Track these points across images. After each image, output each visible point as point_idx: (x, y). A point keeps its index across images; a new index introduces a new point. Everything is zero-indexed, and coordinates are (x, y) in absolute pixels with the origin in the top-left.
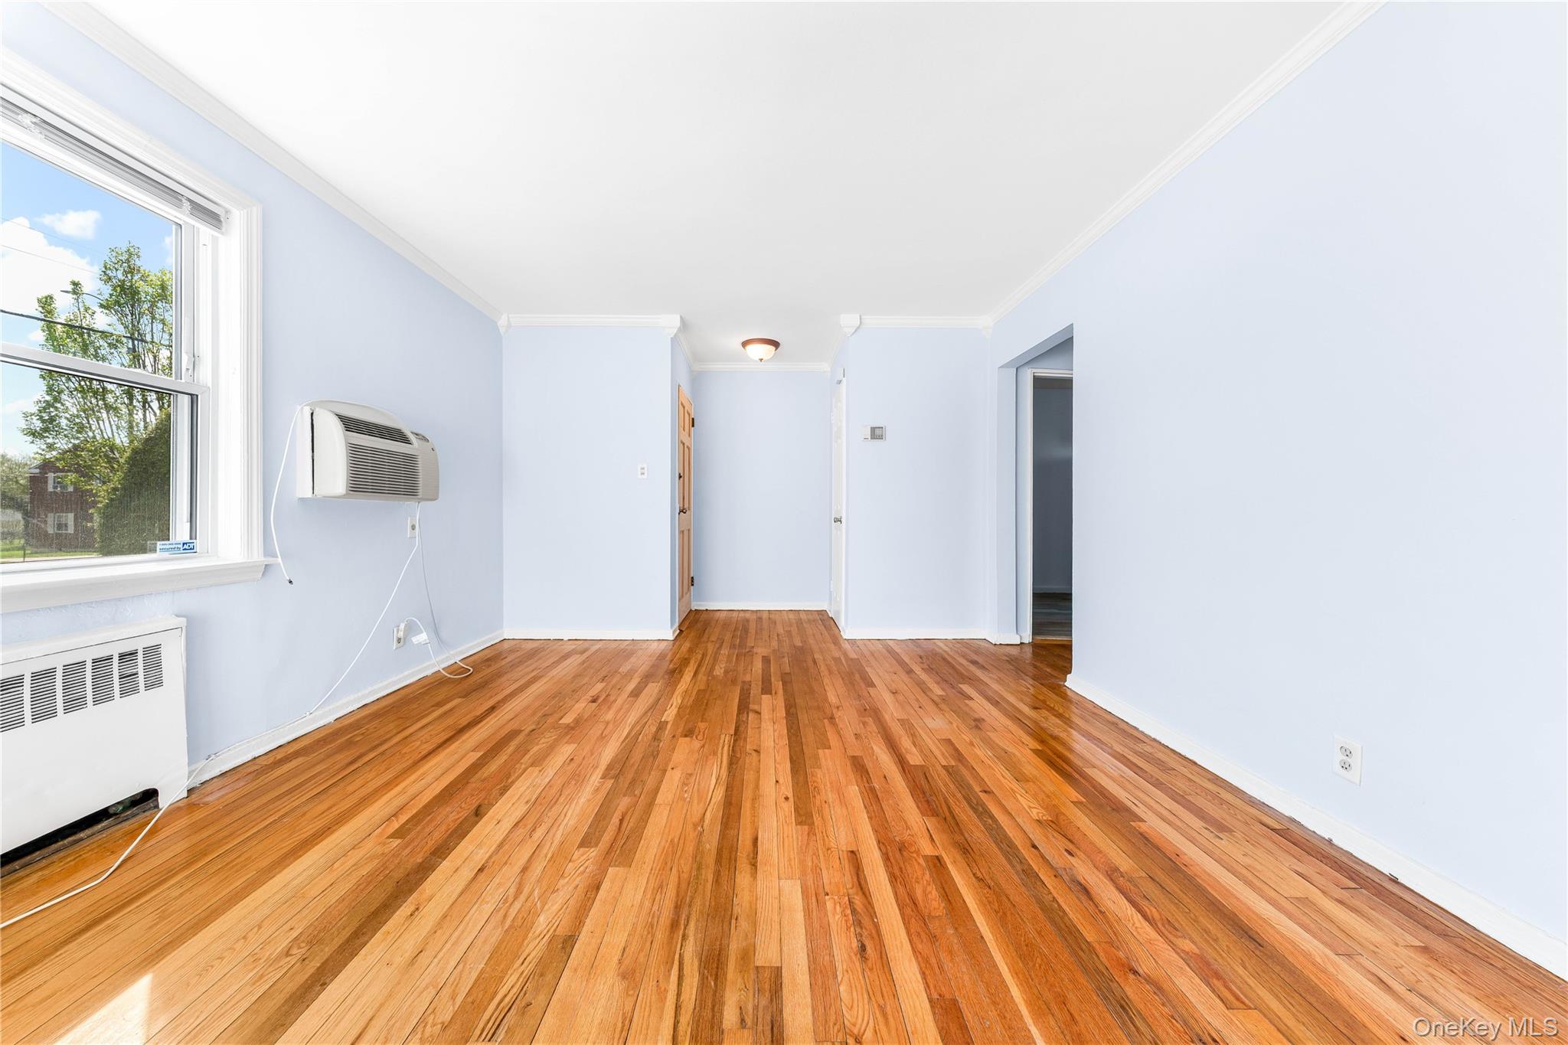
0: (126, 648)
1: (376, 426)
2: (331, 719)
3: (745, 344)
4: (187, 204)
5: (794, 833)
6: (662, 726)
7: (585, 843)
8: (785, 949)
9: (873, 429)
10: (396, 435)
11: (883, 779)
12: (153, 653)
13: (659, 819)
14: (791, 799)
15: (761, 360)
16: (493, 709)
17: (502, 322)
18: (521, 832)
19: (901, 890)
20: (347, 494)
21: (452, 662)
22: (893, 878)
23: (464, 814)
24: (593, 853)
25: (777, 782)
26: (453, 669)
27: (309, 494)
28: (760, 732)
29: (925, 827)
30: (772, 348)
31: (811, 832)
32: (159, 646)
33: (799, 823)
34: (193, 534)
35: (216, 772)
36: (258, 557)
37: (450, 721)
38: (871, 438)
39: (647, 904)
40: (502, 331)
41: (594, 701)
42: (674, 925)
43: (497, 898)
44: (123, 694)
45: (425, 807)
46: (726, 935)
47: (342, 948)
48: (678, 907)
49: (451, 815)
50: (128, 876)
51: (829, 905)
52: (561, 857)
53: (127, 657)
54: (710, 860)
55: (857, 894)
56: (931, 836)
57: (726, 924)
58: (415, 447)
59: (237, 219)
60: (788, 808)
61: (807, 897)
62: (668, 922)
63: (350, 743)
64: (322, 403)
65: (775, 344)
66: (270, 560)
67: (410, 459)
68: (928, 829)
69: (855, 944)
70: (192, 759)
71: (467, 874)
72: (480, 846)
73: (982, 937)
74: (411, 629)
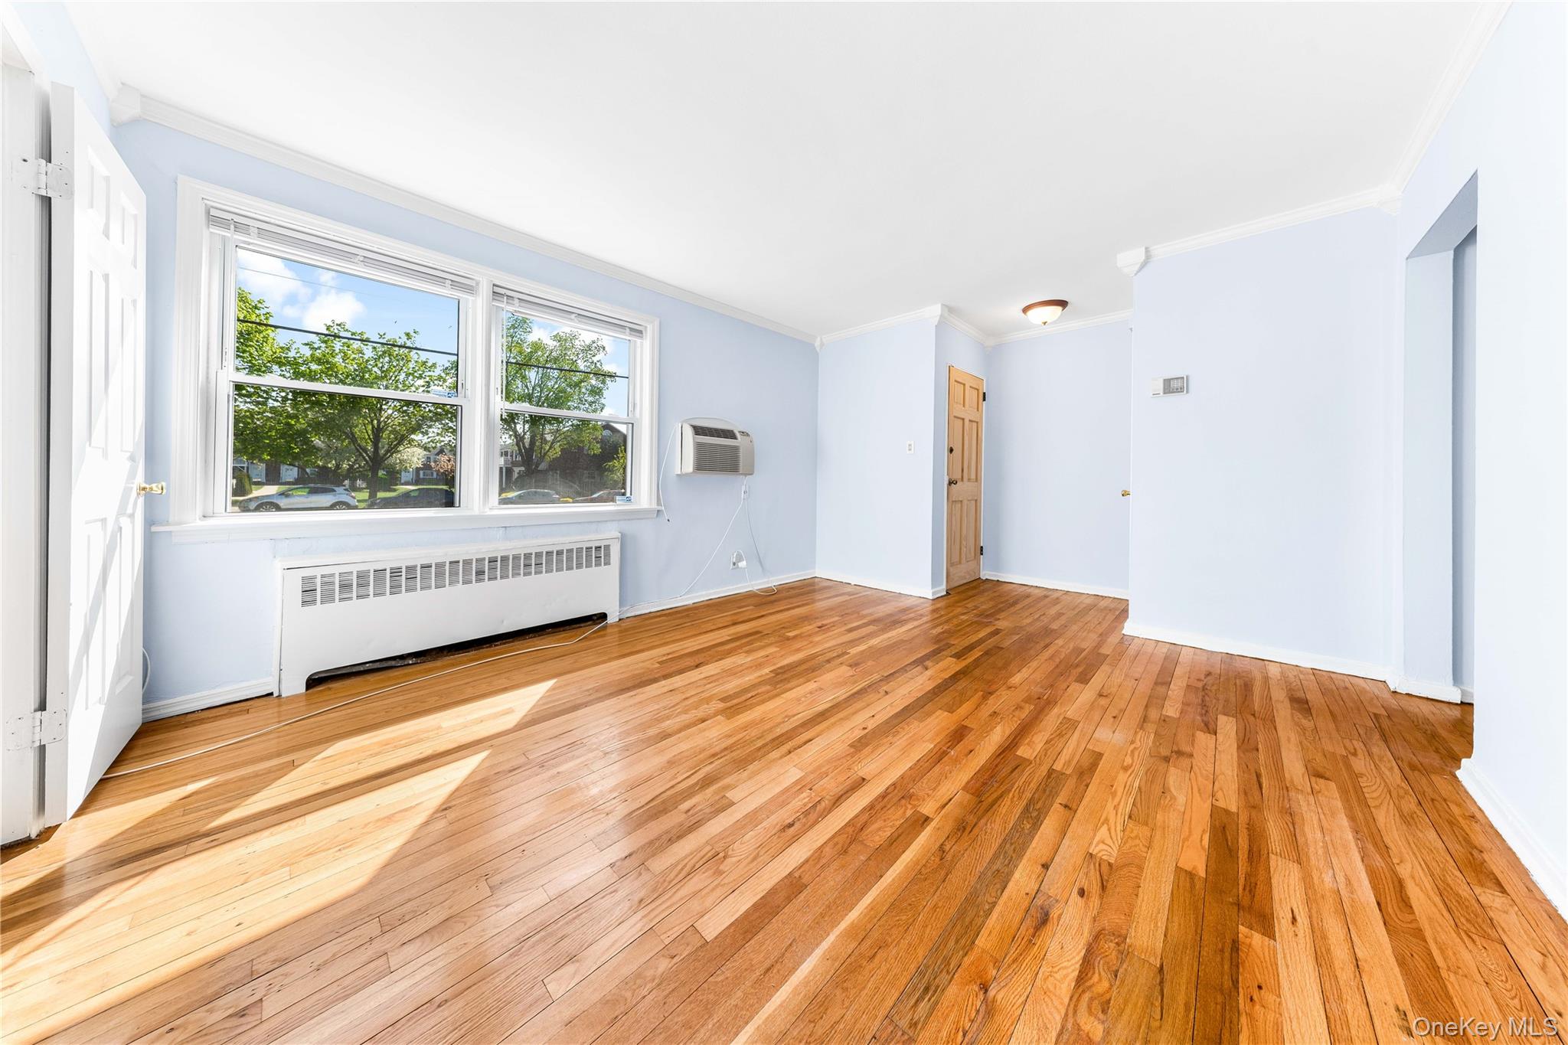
0: (598, 545)
1: (716, 430)
2: (690, 602)
3: (1025, 310)
4: (628, 330)
5: (841, 748)
6: (845, 653)
7: (723, 700)
8: (749, 798)
9: (1167, 382)
10: (729, 434)
11: (967, 751)
12: (607, 547)
13: (770, 705)
14: (866, 731)
15: (1045, 323)
16: (763, 616)
17: (817, 344)
18: (705, 681)
19: (866, 816)
20: (693, 472)
21: (770, 585)
22: (871, 807)
23: (692, 664)
24: (721, 705)
25: (873, 716)
26: (766, 590)
27: (679, 473)
28: (908, 681)
29: (951, 797)
30: (1060, 308)
31: (852, 755)
32: (609, 545)
33: (851, 746)
34: (631, 494)
35: (633, 614)
36: (654, 506)
37: (735, 618)
38: (1164, 393)
39: (715, 740)
40: (818, 349)
41: (819, 627)
42: (714, 755)
43: (664, 705)
44: (596, 565)
45: (682, 655)
46: (730, 774)
47: (606, 696)
48: (726, 749)
49: (689, 662)
50: (581, 644)
51: (804, 795)
52: (708, 700)
53: (598, 548)
54: (769, 737)
55: (830, 801)
56: (947, 804)
57: (737, 769)
58: (740, 441)
59: (651, 330)
60: (858, 733)
61: (797, 783)
62: (714, 752)
63: (688, 616)
64: (686, 421)
65: (1063, 304)
66: (659, 508)
67: (736, 449)
68: (950, 800)
69: (790, 821)
70: (621, 604)
71: (666, 689)
72: (681, 681)
73: (881, 876)
74: (740, 558)
